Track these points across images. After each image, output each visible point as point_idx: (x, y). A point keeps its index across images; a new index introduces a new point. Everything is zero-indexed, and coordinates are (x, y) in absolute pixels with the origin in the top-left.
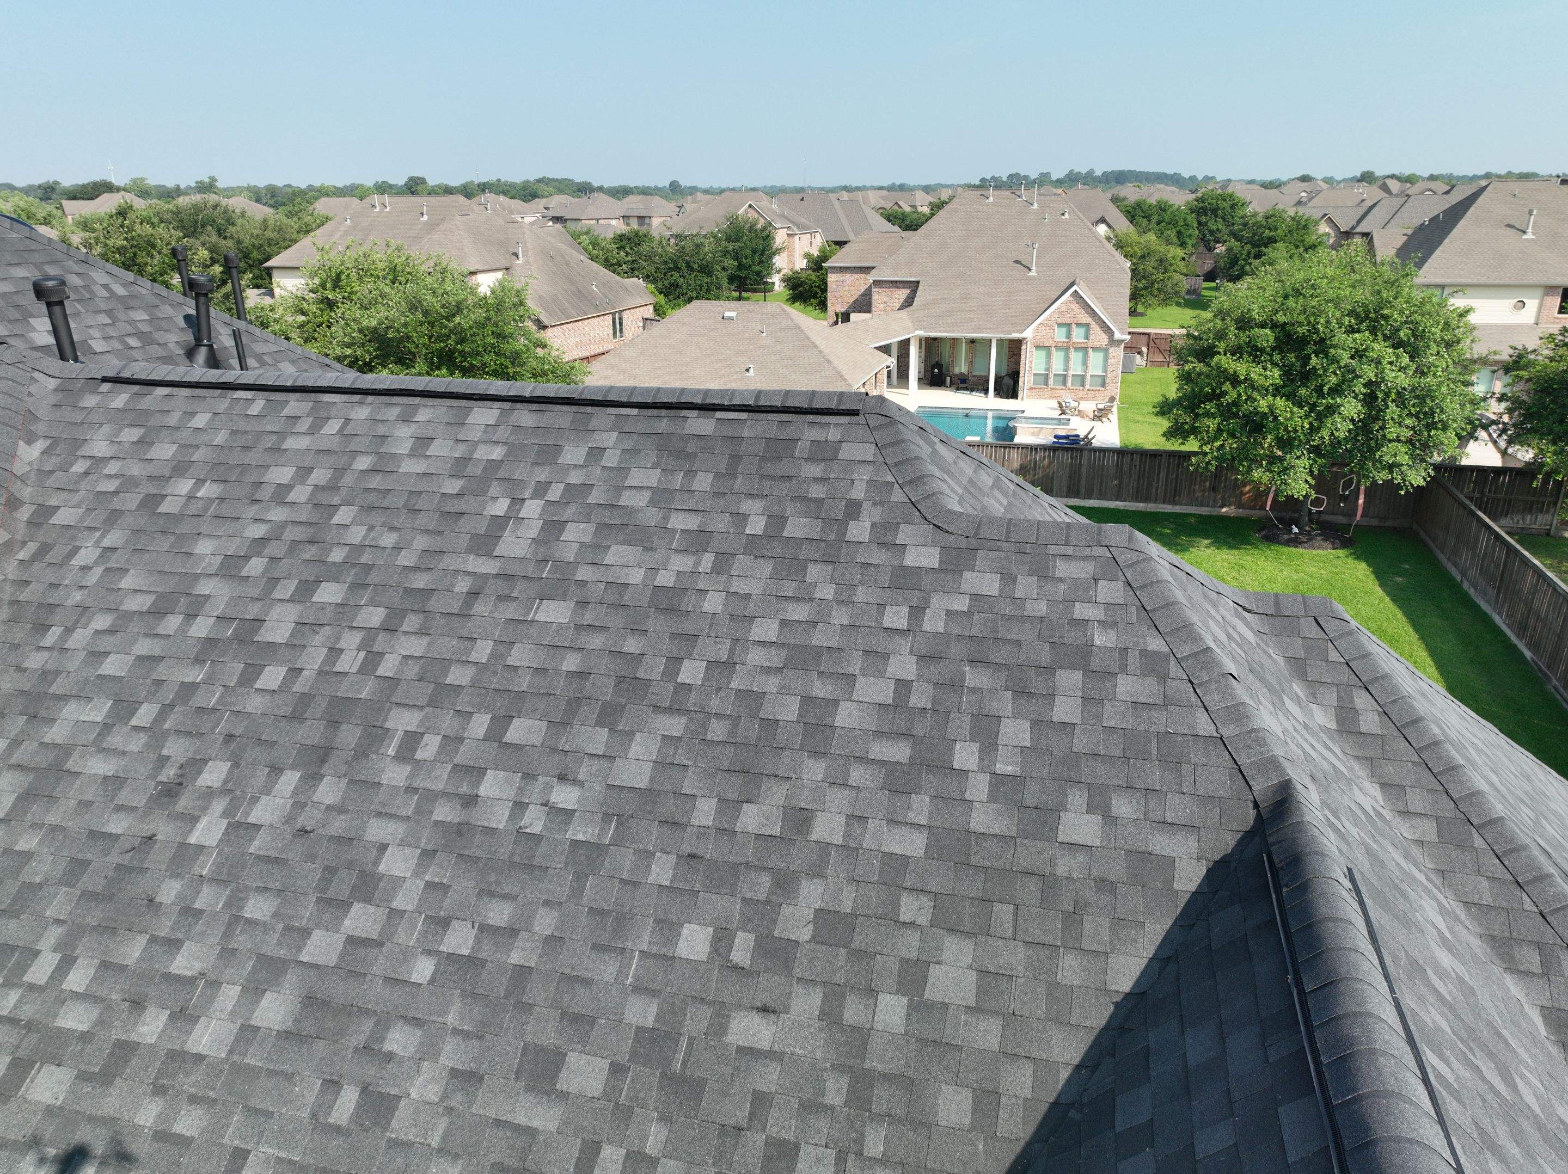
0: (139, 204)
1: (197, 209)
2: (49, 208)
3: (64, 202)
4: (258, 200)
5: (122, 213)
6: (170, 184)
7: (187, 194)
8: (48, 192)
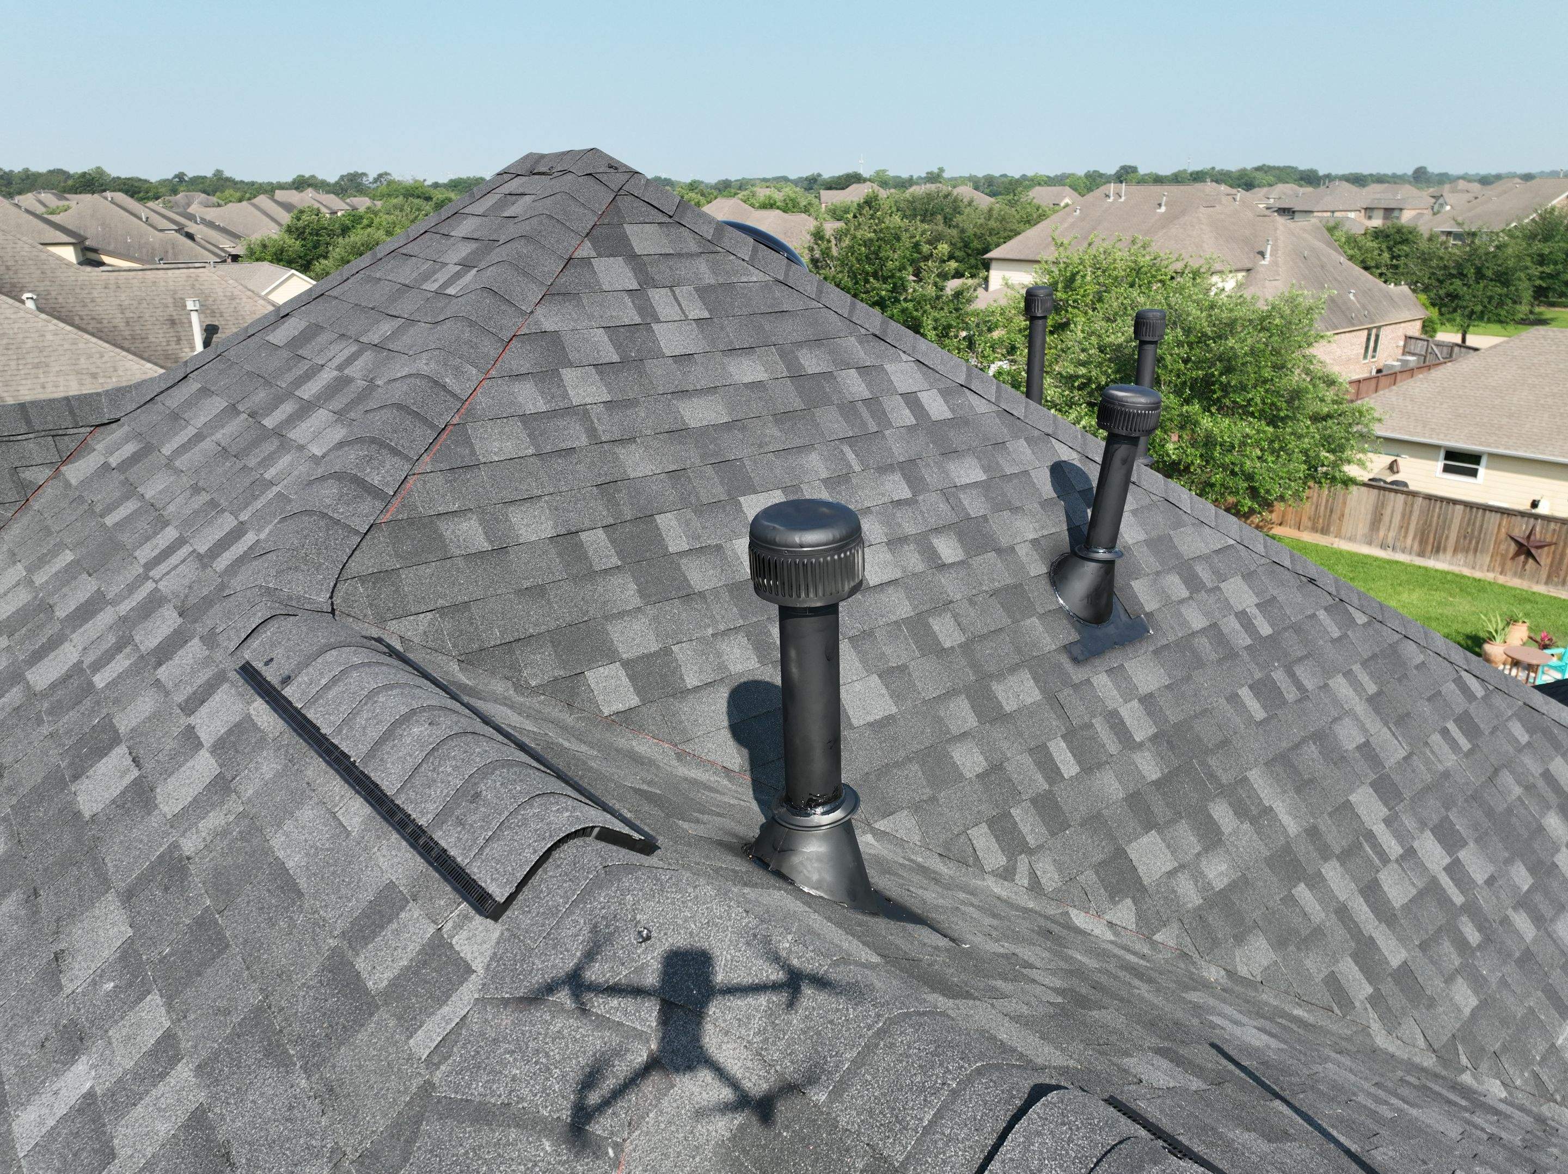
0: (883, 193)
1: (929, 197)
2: (811, 197)
3: (822, 192)
4: (976, 188)
5: (870, 202)
6: (905, 175)
7: (917, 184)
8: (812, 183)
